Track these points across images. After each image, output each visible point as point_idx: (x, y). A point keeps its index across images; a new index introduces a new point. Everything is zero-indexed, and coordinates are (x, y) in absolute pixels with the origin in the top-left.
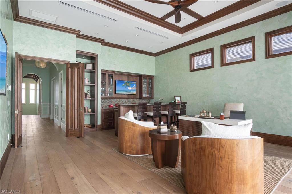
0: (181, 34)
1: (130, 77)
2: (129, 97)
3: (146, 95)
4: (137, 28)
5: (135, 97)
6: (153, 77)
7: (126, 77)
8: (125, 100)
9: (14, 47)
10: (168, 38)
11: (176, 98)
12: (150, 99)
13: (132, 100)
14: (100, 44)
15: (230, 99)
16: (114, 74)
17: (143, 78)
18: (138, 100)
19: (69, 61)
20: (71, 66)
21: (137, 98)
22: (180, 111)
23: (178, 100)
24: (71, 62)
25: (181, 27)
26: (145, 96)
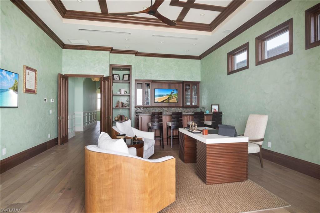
0: (211, 31)
1: (171, 84)
2: (171, 106)
3: (190, 103)
4: (153, 36)
5: (177, 106)
6: (198, 83)
7: (167, 84)
8: (166, 109)
9: (63, 69)
10: (197, 39)
11: (213, 107)
12: (196, 108)
13: (173, 108)
14: (134, 55)
15: (265, 109)
16: (150, 83)
17: (186, 85)
18: (181, 108)
19: (104, 75)
20: (103, 80)
21: (180, 107)
22: (212, 122)
23: (215, 110)
24: (104, 76)
25: (209, 23)
26: (188, 105)
